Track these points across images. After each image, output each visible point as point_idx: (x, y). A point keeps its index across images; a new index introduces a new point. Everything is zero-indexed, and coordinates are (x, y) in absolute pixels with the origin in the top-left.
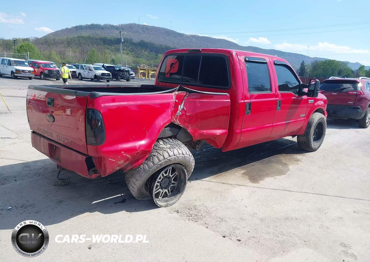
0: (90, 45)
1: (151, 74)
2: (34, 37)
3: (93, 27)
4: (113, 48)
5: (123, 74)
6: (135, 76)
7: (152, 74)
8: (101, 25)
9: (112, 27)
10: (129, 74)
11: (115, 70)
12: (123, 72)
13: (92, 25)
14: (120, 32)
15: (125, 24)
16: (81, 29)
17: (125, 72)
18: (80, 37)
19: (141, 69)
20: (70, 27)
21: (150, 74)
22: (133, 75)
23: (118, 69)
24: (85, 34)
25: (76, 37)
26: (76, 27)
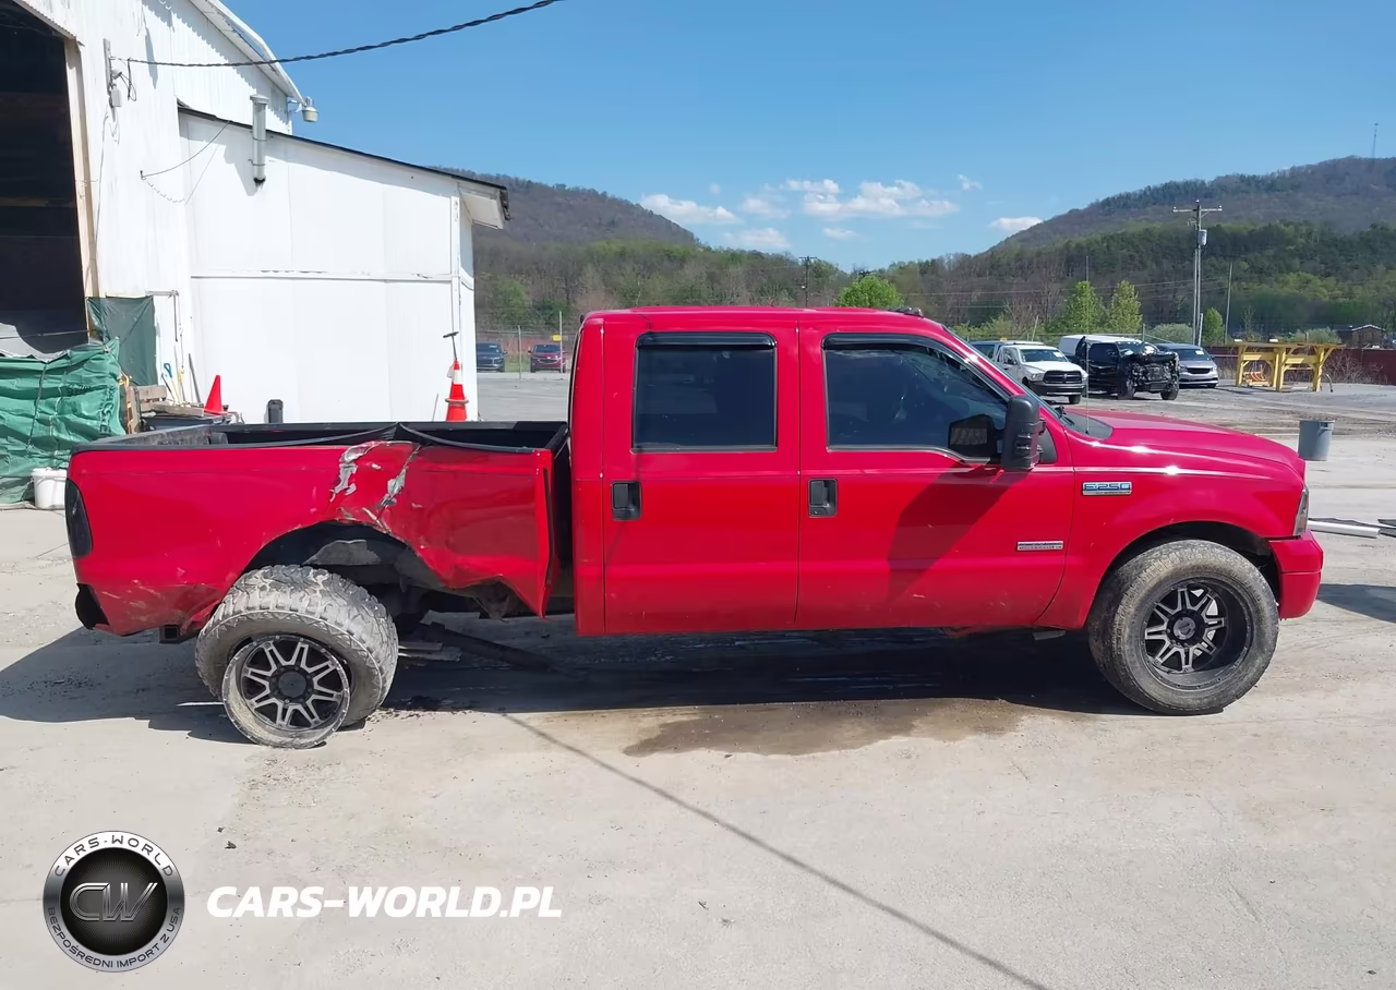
0: (1149, 263)
1: (1287, 368)
2: (956, 255)
3: (1170, 194)
4: (1245, 265)
5: (1145, 373)
6: (1216, 379)
7: (1294, 365)
8: (1203, 183)
9: (1249, 185)
10: (1172, 372)
11: (1117, 360)
12: (1148, 363)
13: (1167, 186)
14: (1197, 210)
15: (1309, 167)
16: (1125, 206)
17: (1158, 362)
18: (1112, 237)
19: (1250, 350)
20: (1082, 205)
21: (1284, 369)
22: (1210, 373)
23: (1130, 353)
24: (1134, 225)
25: (1099, 239)
26: (1107, 202)
